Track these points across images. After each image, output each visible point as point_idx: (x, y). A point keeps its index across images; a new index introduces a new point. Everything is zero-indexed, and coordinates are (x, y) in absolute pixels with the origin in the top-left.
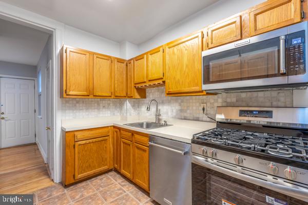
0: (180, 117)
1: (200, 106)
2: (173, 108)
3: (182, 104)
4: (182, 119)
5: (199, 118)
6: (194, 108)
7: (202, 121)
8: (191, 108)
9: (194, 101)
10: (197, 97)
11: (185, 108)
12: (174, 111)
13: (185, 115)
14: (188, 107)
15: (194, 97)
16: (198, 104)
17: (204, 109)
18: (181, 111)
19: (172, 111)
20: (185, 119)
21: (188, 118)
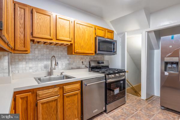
0: (68, 68)
1: (81, 60)
2: (64, 63)
3: (70, 59)
4: (70, 69)
5: (80, 67)
6: (77, 62)
7: (81, 68)
8: (75, 62)
9: (77, 58)
10: (79, 56)
11: (72, 62)
12: (64, 64)
13: (72, 66)
14: (74, 61)
15: (77, 56)
16: (79, 60)
17: (82, 62)
18: (69, 64)
19: (63, 65)
20: (72, 69)
21: (74, 68)
